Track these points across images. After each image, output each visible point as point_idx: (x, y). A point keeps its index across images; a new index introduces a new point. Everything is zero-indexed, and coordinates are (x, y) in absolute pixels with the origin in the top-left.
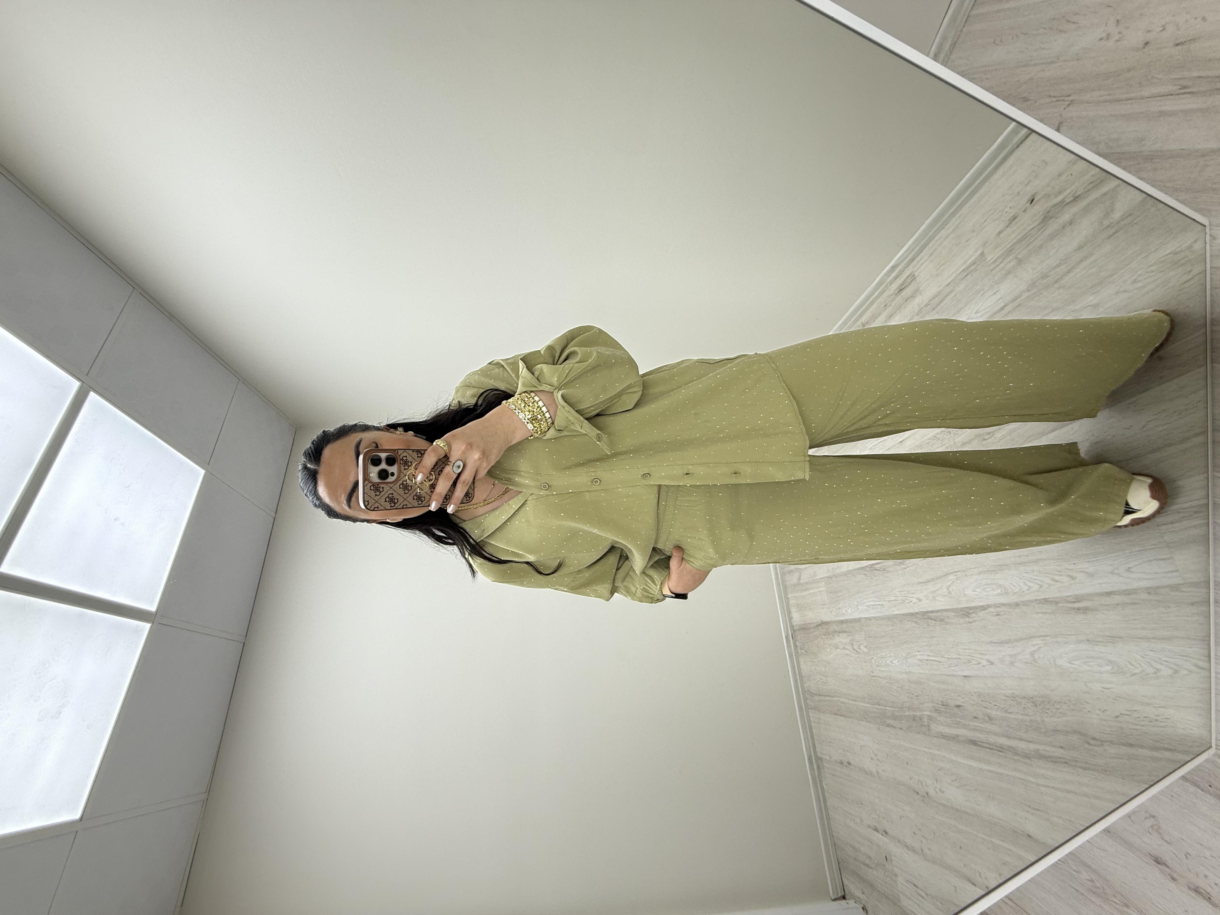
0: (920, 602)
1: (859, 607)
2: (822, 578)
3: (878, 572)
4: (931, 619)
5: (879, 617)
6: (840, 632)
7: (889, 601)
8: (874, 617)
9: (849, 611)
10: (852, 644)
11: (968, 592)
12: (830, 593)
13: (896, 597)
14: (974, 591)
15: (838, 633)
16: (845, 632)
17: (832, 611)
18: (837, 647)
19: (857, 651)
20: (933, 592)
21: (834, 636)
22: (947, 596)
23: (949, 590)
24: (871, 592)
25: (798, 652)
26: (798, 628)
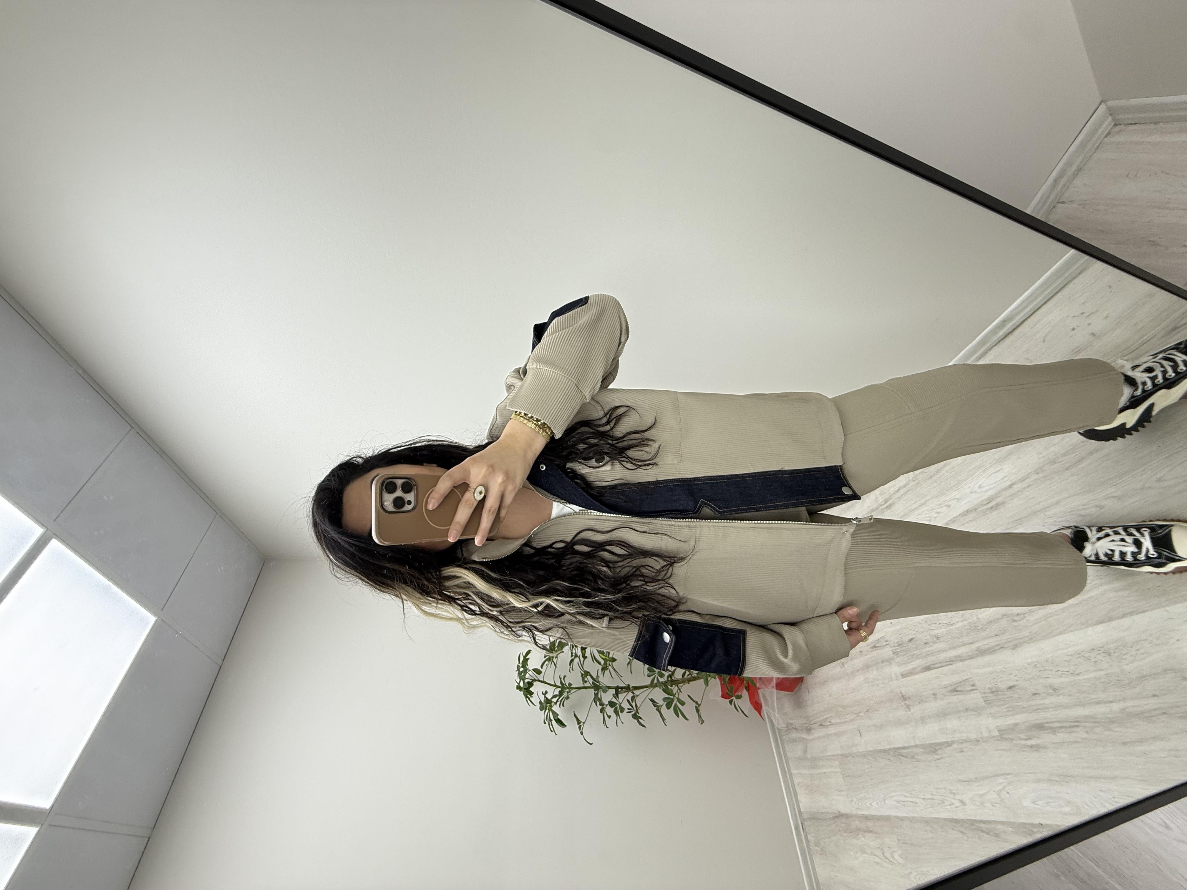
0: (965, 807)
1: (887, 802)
2: (834, 755)
3: (905, 759)
4: (982, 831)
5: (913, 818)
6: (865, 831)
7: (923, 799)
8: (908, 818)
9: (874, 804)
10: (882, 850)
11: (1027, 803)
12: (847, 777)
13: (932, 795)
14: (1034, 803)
15: (862, 833)
16: (871, 832)
17: (852, 801)
18: (863, 852)
19: (891, 861)
20: (981, 796)
21: (858, 835)
22: (998, 803)
23: (1000, 797)
24: (900, 783)
25: (810, 849)
26: (809, 816)
